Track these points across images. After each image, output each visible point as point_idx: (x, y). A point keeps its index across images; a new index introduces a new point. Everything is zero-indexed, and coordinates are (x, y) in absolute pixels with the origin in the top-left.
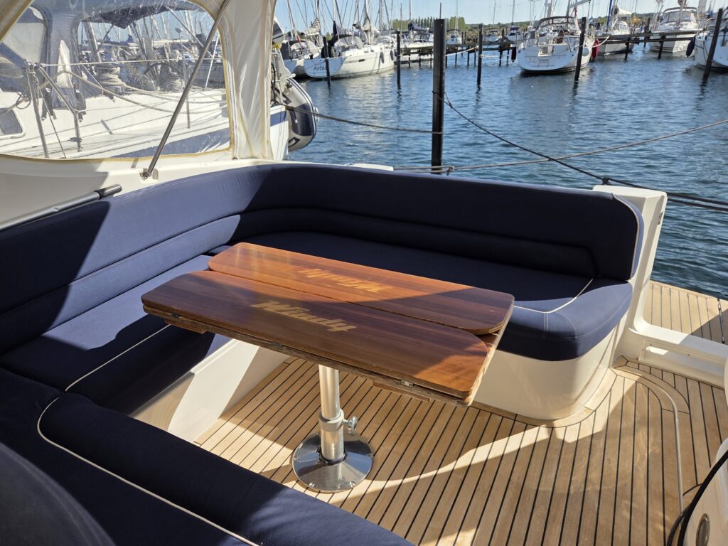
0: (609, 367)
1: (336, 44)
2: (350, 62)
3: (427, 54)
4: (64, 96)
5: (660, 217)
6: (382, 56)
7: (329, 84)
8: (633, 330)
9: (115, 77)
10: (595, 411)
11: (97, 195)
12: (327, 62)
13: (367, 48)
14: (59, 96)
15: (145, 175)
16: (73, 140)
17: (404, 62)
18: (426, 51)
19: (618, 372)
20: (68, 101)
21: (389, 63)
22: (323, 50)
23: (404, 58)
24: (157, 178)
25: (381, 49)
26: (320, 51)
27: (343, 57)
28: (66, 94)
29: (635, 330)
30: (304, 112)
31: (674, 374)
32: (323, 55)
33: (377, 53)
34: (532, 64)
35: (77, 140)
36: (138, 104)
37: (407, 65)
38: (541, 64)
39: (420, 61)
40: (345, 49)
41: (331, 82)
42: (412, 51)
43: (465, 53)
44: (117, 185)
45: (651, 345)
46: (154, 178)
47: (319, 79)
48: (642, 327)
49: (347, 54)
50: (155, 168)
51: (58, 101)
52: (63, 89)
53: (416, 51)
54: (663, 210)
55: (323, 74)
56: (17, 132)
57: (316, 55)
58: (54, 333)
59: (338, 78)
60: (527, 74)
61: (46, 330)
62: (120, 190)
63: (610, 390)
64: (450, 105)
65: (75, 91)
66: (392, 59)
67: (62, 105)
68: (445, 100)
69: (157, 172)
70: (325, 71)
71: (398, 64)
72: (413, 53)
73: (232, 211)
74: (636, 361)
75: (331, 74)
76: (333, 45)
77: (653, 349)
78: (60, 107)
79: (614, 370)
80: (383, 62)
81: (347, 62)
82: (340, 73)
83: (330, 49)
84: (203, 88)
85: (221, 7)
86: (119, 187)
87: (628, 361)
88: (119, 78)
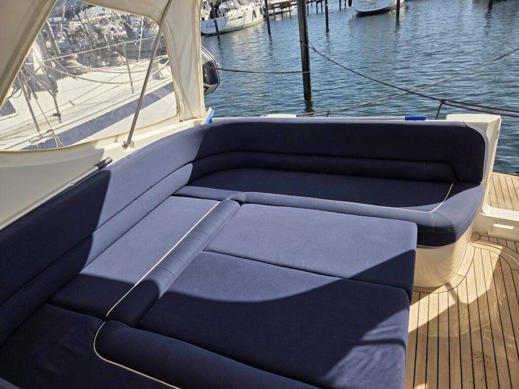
0: (468, 242)
1: (220, 7)
2: (232, 20)
3: (286, 7)
4: (42, 81)
5: (497, 134)
6: (254, 12)
7: (219, 38)
8: (483, 214)
9: (75, 62)
10: (466, 276)
11: (97, 168)
12: (215, 22)
13: (243, 8)
14: (38, 82)
15: (125, 146)
16: (55, 115)
17: (271, 15)
18: (285, 5)
19: (475, 245)
20: (44, 84)
21: (260, 17)
22: (211, 12)
23: (271, 11)
24: (134, 147)
25: (253, 7)
26: (209, 14)
27: (226, 16)
28: (42, 80)
30: (210, 68)
31: (514, 242)
32: (211, 16)
33: (250, 11)
34: (364, 7)
35: (58, 115)
36: (96, 82)
37: (273, 17)
38: (371, 7)
39: (281, 13)
40: (227, 10)
41: (220, 36)
42: (275, 6)
43: (314, 3)
44: (109, 158)
45: (496, 223)
46: (131, 147)
47: (211, 35)
48: (488, 210)
49: (229, 14)
50: (132, 139)
51: (38, 86)
52: (39, 76)
53: (278, 5)
54: (499, 129)
55: (214, 31)
56: (12, 113)
57: (207, 18)
58: (86, 270)
59: (224, 33)
60: (361, 15)
61: (81, 270)
62: (111, 161)
63: (473, 259)
64: (314, 49)
65: (48, 76)
66: (262, 14)
67: (41, 88)
68: (310, 45)
69: (133, 142)
70: (215, 28)
71: (266, 17)
72: (276, 7)
73: (186, 161)
74: (486, 235)
75: (220, 30)
76: (218, 9)
78: (40, 89)
79: (472, 243)
80: (256, 17)
81: (229, 20)
82: (226, 28)
83: (216, 11)
84: (137, 59)
85: (163, 16)
86: (110, 159)
87: (480, 236)
88: (77, 61)
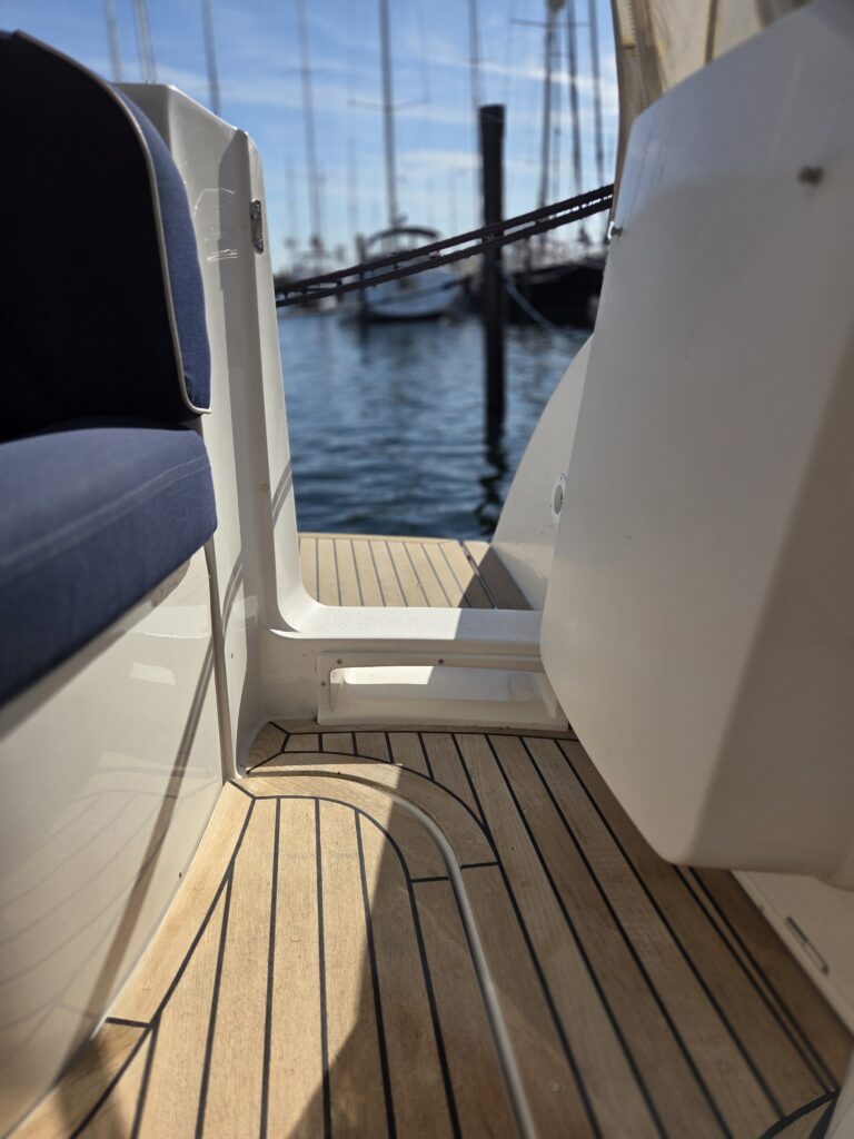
0: (227, 777)
8: (283, 634)
19: (256, 785)
29: (290, 629)
31: (419, 733)
45: (340, 663)
63: (229, 876)
74: (314, 727)
77: (354, 676)
87: (288, 737)
